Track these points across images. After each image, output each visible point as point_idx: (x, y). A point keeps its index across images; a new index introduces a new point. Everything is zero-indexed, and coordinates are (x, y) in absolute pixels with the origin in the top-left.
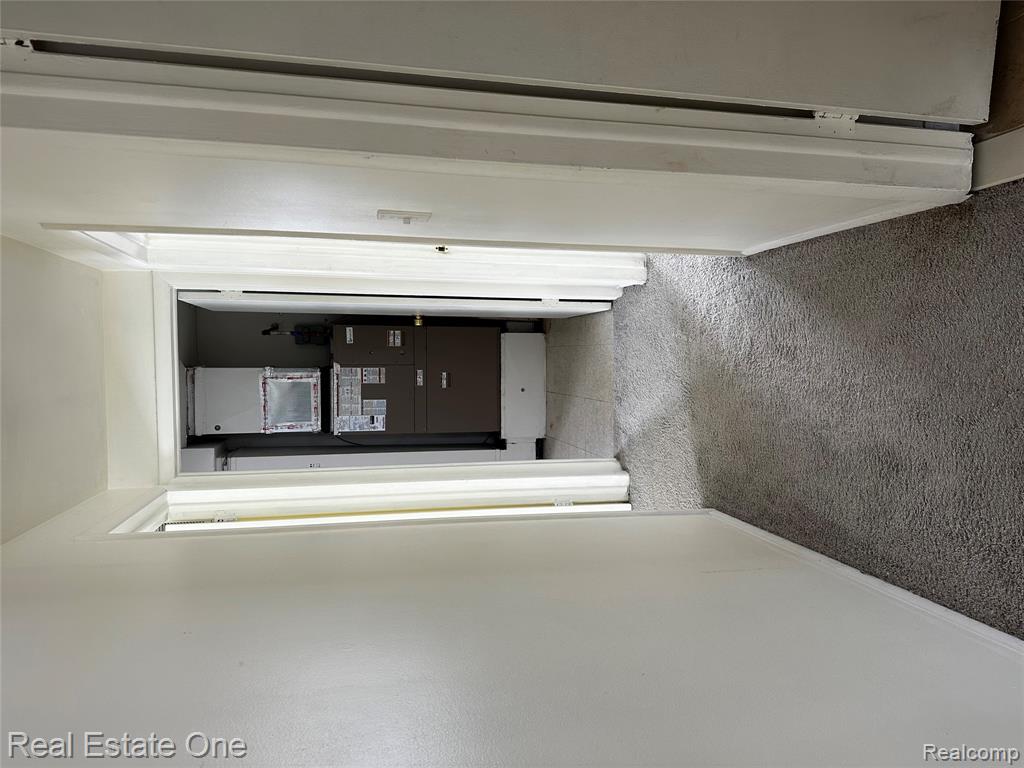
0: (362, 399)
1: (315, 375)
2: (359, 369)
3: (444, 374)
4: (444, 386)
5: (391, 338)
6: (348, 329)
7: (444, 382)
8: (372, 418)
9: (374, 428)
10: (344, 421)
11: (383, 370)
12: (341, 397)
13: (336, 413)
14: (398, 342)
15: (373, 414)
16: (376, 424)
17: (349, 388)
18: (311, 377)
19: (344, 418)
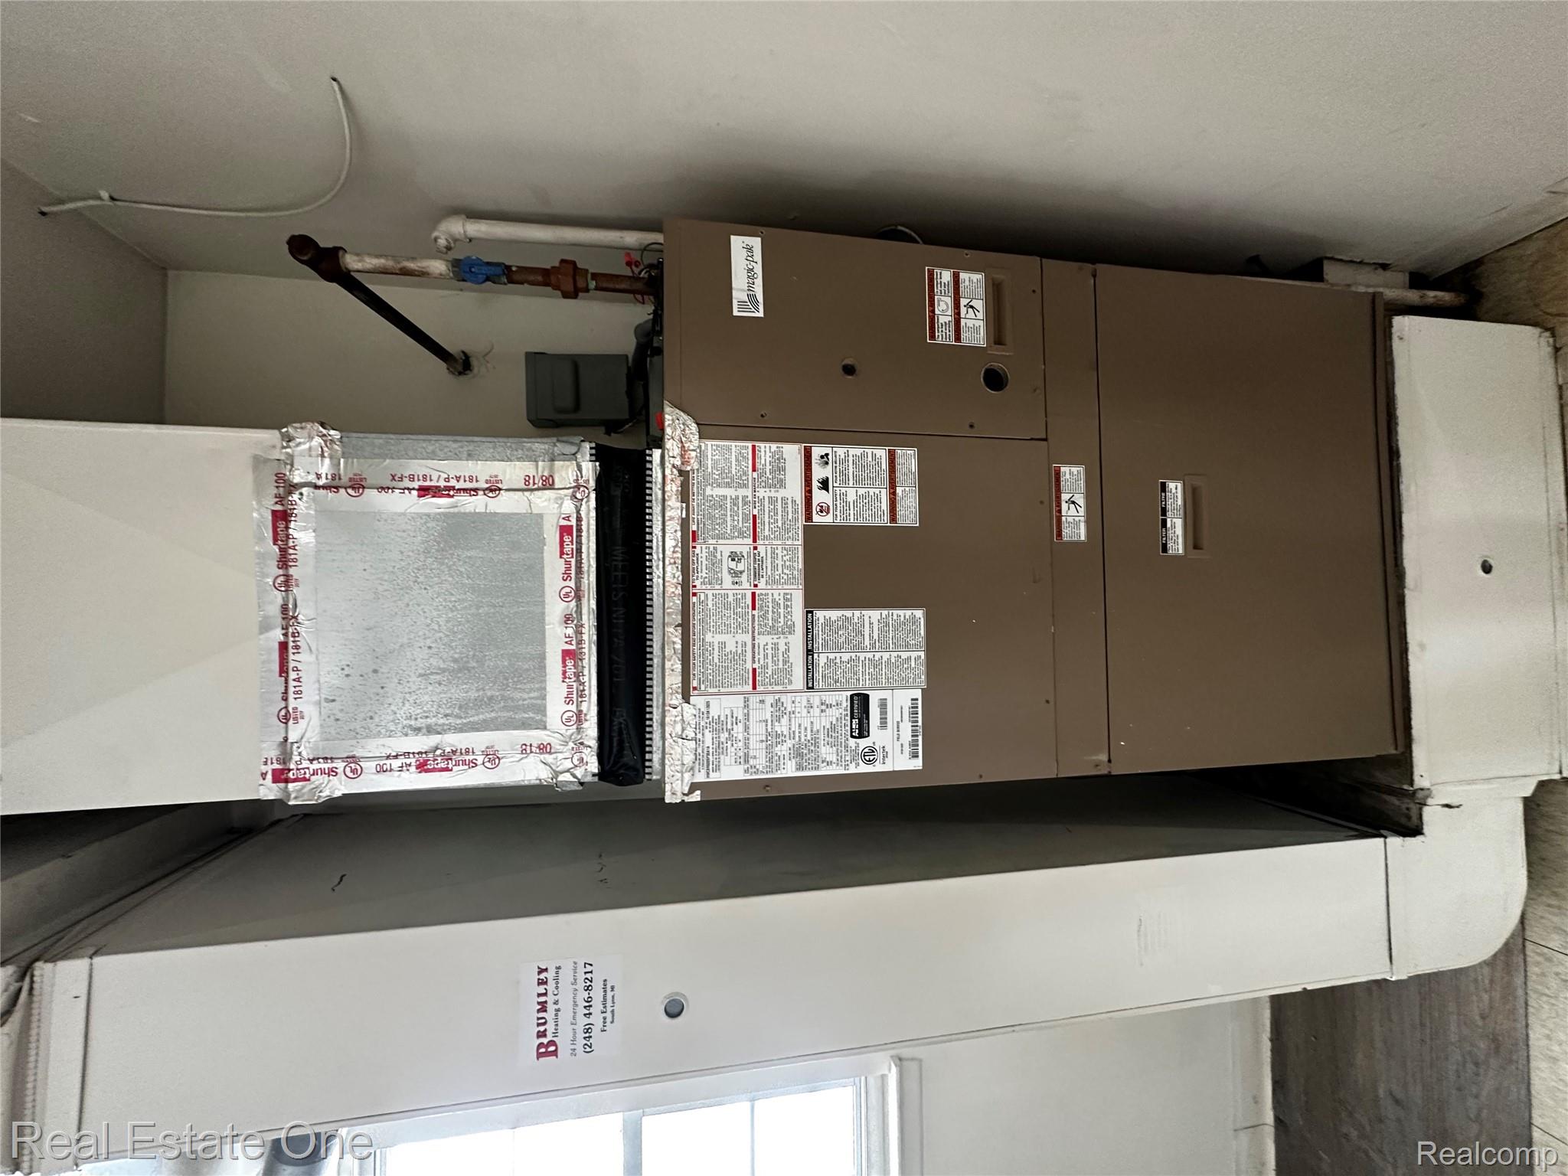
0: (812, 603)
1: (565, 474)
2: (792, 452)
3: (1175, 488)
4: (1177, 544)
5: (944, 306)
6: (737, 242)
7: (1176, 526)
8: (860, 705)
9: (869, 755)
10: (718, 726)
11: (908, 459)
12: (705, 593)
13: (674, 680)
14: (975, 328)
15: (863, 685)
16: (877, 736)
17: (744, 546)
18: (548, 484)
19: (721, 706)
